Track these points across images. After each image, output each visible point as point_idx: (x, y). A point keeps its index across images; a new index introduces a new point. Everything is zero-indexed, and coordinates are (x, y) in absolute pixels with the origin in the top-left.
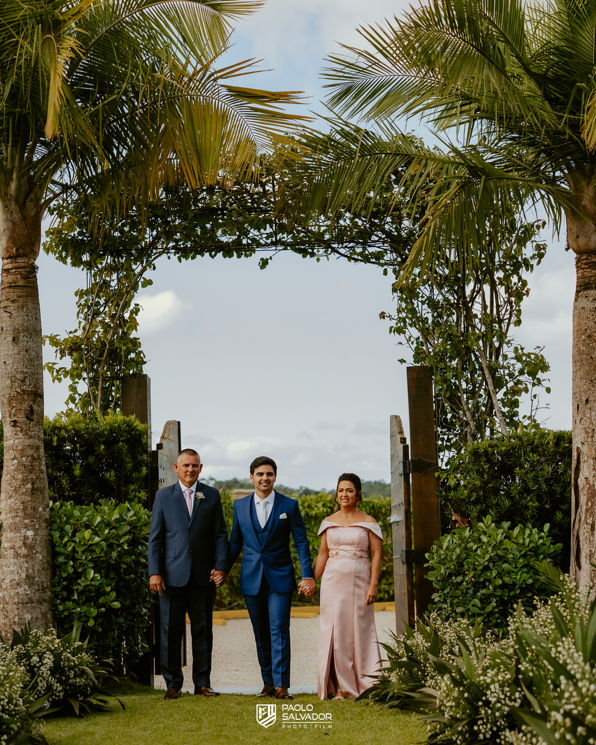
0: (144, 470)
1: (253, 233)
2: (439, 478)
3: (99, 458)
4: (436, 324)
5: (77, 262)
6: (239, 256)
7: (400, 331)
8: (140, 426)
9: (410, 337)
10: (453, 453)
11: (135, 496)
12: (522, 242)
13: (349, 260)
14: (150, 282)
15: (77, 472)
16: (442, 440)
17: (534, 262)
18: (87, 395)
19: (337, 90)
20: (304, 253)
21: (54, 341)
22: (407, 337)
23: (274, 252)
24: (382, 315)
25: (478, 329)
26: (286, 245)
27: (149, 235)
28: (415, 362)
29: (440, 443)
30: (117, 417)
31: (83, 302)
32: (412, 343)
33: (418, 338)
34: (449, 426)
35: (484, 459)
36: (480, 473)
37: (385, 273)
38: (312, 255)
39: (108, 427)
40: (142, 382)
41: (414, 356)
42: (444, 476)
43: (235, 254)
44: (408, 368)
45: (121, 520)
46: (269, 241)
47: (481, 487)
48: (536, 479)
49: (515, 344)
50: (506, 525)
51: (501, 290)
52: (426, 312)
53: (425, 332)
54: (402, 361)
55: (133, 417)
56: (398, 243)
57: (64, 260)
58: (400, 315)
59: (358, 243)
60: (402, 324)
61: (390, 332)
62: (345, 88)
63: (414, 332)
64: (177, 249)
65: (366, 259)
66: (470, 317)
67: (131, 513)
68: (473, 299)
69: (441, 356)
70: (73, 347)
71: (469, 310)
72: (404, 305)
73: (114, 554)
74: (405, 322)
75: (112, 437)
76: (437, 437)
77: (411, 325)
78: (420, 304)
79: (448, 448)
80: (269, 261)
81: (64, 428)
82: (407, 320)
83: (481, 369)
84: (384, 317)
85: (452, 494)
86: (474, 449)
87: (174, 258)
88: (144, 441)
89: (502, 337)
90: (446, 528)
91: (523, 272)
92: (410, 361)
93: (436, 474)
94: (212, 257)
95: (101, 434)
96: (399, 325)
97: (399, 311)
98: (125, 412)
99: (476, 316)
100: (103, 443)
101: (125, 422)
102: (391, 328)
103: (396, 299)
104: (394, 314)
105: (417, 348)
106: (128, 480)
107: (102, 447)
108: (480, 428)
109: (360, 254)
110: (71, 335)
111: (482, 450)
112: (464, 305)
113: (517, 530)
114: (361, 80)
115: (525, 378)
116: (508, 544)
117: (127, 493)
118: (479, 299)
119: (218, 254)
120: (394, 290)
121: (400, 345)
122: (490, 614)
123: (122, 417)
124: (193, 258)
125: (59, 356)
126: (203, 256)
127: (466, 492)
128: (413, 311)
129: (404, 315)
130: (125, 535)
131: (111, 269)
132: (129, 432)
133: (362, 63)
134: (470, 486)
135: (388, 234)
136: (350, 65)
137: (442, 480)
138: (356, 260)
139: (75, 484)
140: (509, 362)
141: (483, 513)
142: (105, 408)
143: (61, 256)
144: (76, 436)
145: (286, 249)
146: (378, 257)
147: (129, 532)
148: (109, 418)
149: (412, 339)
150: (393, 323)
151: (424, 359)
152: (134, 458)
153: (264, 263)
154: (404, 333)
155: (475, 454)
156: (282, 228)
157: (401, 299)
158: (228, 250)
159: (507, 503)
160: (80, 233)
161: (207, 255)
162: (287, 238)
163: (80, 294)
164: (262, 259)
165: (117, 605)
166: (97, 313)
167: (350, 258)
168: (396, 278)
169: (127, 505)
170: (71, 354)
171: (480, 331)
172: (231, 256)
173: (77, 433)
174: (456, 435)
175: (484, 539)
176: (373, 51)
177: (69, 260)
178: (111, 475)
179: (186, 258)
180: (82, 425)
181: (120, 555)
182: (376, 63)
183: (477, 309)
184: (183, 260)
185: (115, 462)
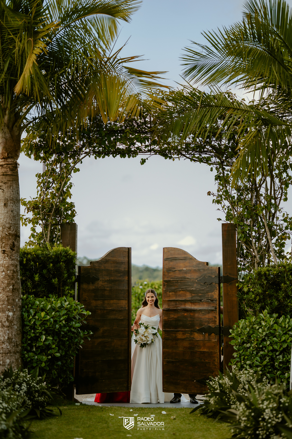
0: (74, 278)
1: (138, 144)
2: (238, 286)
3: (49, 271)
4: (239, 199)
5: (37, 158)
6: (129, 157)
7: (218, 202)
8: (72, 253)
9: (224, 206)
10: (246, 272)
11: (69, 293)
13: (191, 161)
14: (78, 170)
15: (37, 279)
16: (241, 265)
18: (42, 234)
19: (189, 67)
20: (166, 156)
22: (223, 206)
23: (149, 156)
24: (209, 193)
25: (262, 203)
26: (156, 152)
27: (79, 144)
28: (226, 220)
29: (239, 266)
30: (58, 248)
31: (40, 181)
32: (225, 209)
33: (229, 207)
34: (245, 257)
35: (264, 278)
36: (262, 285)
37: (212, 170)
38: (170, 158)
39: (55, 254)
40: (73, 227)
41: (226, 217)
42: (241, 286)
43: (127, 156)
44: (223, 224)
45: (61, 307)
46: (146, 149)
47: (262, 294)
49: (283, 211)
52: (234, 193)
53: (233, 203)
54: (219, 219)
55: (68, 248)
56: (219, 152)
57: (29, 156)
58: (219, 194)
59: (196, 152)
60: (220, 198)
61: (213, 202)
62: (193, 66)
63: (227, 203)
64: (94, 152)
65: (201, 160)
66: (258, 196)
67: (67, 303)
68: (260, 186)
69: (241, 218)
70: (35, 207)
71: (258, 192)
72: (221, 187)
73: (57, 326)
74: (221, 197)
76: (238, 263)
77: (225, 199)
78: (230, 188)
79: (244, 269)
80: (146, 160)
81: (30, 253)
82: (223, 196)
83: (264, 225)
84: (210, 195)
85: (245, 296)
86: (259, 272)
87: (93, 157)
88: (74, 261)
89: (277, 207)
91: (290, 171)
92: (224, 220)
93: (237, 285)
94: (114, 157)
95: (51, 258)
96: (218, 199)
97: (218, 191)
99: (262, 195)
100: (52, 262)
101: (64, 251)
102: (214, 200)
103: (217, 184)
104: (216, 193)
105: (228, 212)
106: (65, 284)
107: (51, 265)
108: (262, 258)
109: (198, 158)
110: (34, 200)
111: (263, 273)
112: (255, 189)
114: (202, 62)
115: (289, 231)
116: (276, 327)
117: (64, 291)
118: (264, 185)
119: (117, 156)
120: (216, 179)
121: (218, 211)
122: (266, 366)
123: (62, 248)
124: (103, 157)
125: (26, 211)
126: (109, 156)
127: (253, 296)
128: (226, 192)
129: (221, 193)
130: (63, 315)
132: (66, 256)
133: (204, 52)
134: (256, 292)
135: (213, 147)
136: (197, 54)
137: (240, 288)
138: (195, 161)
139: (35, 285)
141: (263, 308)
142: (52, 242)
143: (28, 153)
144: (36, 258)
145: (156, 154)
146: (208, 159)
147: (66, 314)
148: (55, 249)
149: (225, 207)
150: (215, 198)
151: (231, 219)
152: (68, 271)
153: (143, 162)
154: (221, 203)
155: (259, 274)
156: (154, 143)
157: (220, 184)
158: (123, 154)
160: (40, 141)
161: (111, 156)
162: (157, 148)
163: (39, 176)
164: (142, 159)
165: (58, 355)
166: (48, 187)
167: (191, 160)
168: (218, 172)
169: (64, 298)
170: (33, 211)
171: (264, 204)
172: (124, 157)
173: (37, 256)
174: (248, 262)
175: (263, 323)
176: (210, 46)
177: (32, 156)
178: (55, 281)
179: (99, 157)
180: (40, 252)
181: (61, 327)
182: (211, 52)
183: (262, 191)
184: (98, 158)
185: (58, 273)
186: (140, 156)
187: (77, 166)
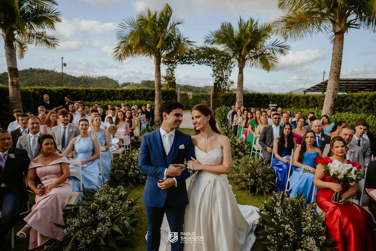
0: (175, 97)
1: (192, 61)
3: (169, 95)
5: (166, 65)
6: (190, 64)
7: (213, 77)
8: (174, 90)
12: (231, 64)
13: (206, 65)
15: (166, 97)
17: (233, 67)
18: (167, 85)
19: (205, 41)
20: (199, 64)
21: (163, 77)
23: (195, 64)
24: (211, 74)
26: (197, 63)
27: (177, 61)
29: (218, 94)
30: (171, 89)
31: (167, 71)
35: (224, 97)
37: (211, 68)
38: (201, 65)
40: (175, 83)
44: (214, 83)
46: (194, 62)
47: (223, 101)
48: (231, 100)
49: (230, 79)
50: (226, 106)
51: (228, 71)
52: (217, 74)
53: (217, 77)
54: (213, 81)
55: (174, 89)
56: (213, 63)
57: (164, 64)
59: (207, 63)
63: (215, 77)
64: (181, 63)
65: (208, 65)
69: (219, 81)
70: (165, 78)
75: (171, 92)
81: (164, 90)
83: (224, 83)
87: (180, 64)
88: (175, 92)
89: (228, 78)
90: (218, 106)
91: (231, 68)
93: (217, 98)
94: (186, 64)
95: (169, 91)
97: (213, 74)
98: (173, 88)
103: (213, 72)
105: (215, 79)
106: (173, 98)
108: (224, 92)
110: (165, 76)
111: (224, 95)
112: (222, 74)
113: (228, 108)
115: (231, 84)
116: (226, 110)
118: (225, 72)
120: (212, 70)
122: (223, 119)
125: (163, 79)
126: (184, 64)
128: (215, 74)
131: (170, 66)
133: (209, 36)
135: (212, 62)
136: (207, 37)
139: (165, 98)
140: (228, 82)
141: (223, 105)
142: (170, 87)
144: (165, 91)
146: (210, 65)
151: (216, 81)
152: (174, 95)
153: (193, 66)
156: (196, 61)
158: (188, 63)
159: (227, 103)
160: (166, 60)
162: (197, 62)
163: (166, 69)
166: (169, 73)
171: (225, 77)
173: (166, 91)
175: (223, 109)
177: (165, 64)
178: (170, 97)
182: (212, 37)
183: (224, 74)
184: (182, 65)
185: (171, 95)
186: (193, 64)
187: (176, 67)
